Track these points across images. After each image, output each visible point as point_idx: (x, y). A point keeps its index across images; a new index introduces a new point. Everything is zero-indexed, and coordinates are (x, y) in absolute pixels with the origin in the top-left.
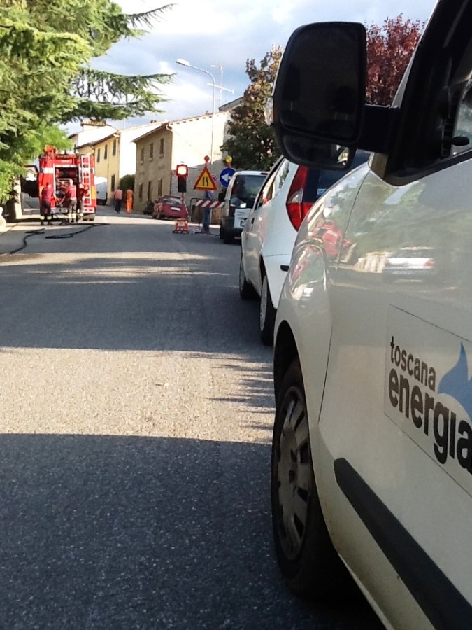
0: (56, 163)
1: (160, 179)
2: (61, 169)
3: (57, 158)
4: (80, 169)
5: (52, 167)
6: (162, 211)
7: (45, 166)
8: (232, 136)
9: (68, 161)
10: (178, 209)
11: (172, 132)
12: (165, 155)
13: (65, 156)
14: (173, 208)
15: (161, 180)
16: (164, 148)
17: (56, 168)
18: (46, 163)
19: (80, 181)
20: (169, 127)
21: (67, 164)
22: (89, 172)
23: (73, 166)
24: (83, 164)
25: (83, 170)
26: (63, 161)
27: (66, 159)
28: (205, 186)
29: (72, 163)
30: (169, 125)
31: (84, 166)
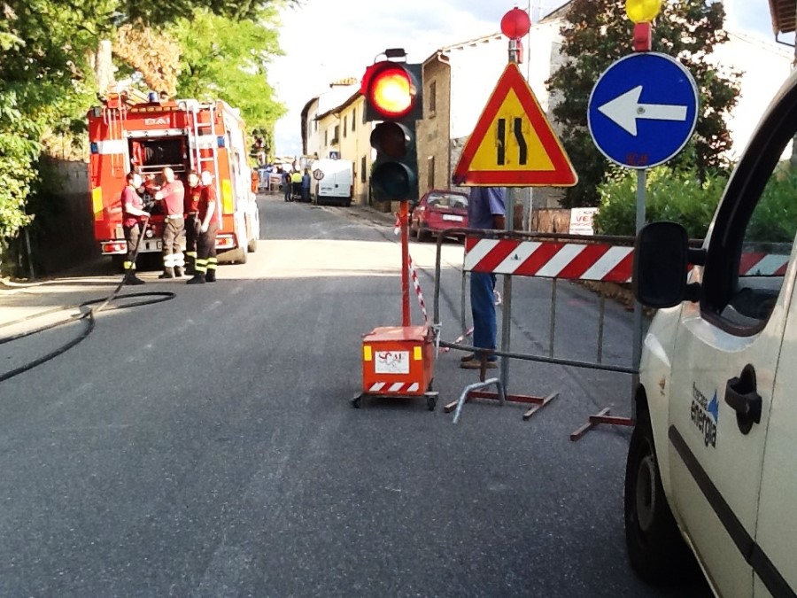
0: (129, 129)
1: (430, 158)
2: (144, 142)
3: (131, 116)
4: (191, 139)
5: (120, 138)
6: (425, 224)
7: (103, 136)
8: (572, 58)
9: (161, 120)
10: (460, 219)
11: (449, 66)
12: (438, 112)
13: (151, 109)
14: (446, 217)
15: (433, 159)
16: (437, 100)
17: (131, 141)
18: (105, 128)
19: (193, 167)
20: (443, 57)
21: (158, 129)
22: (215, 146)
23: (174, 132)
24: (197, 125)
25: (197, 142)
26: (147, 121)
27: (155, 115)
28: (512, 164)
29: (171, 126)
30: (445, 54)
31: (200, 133)
